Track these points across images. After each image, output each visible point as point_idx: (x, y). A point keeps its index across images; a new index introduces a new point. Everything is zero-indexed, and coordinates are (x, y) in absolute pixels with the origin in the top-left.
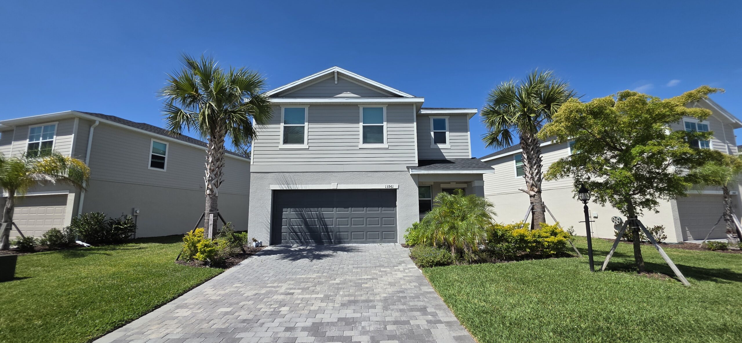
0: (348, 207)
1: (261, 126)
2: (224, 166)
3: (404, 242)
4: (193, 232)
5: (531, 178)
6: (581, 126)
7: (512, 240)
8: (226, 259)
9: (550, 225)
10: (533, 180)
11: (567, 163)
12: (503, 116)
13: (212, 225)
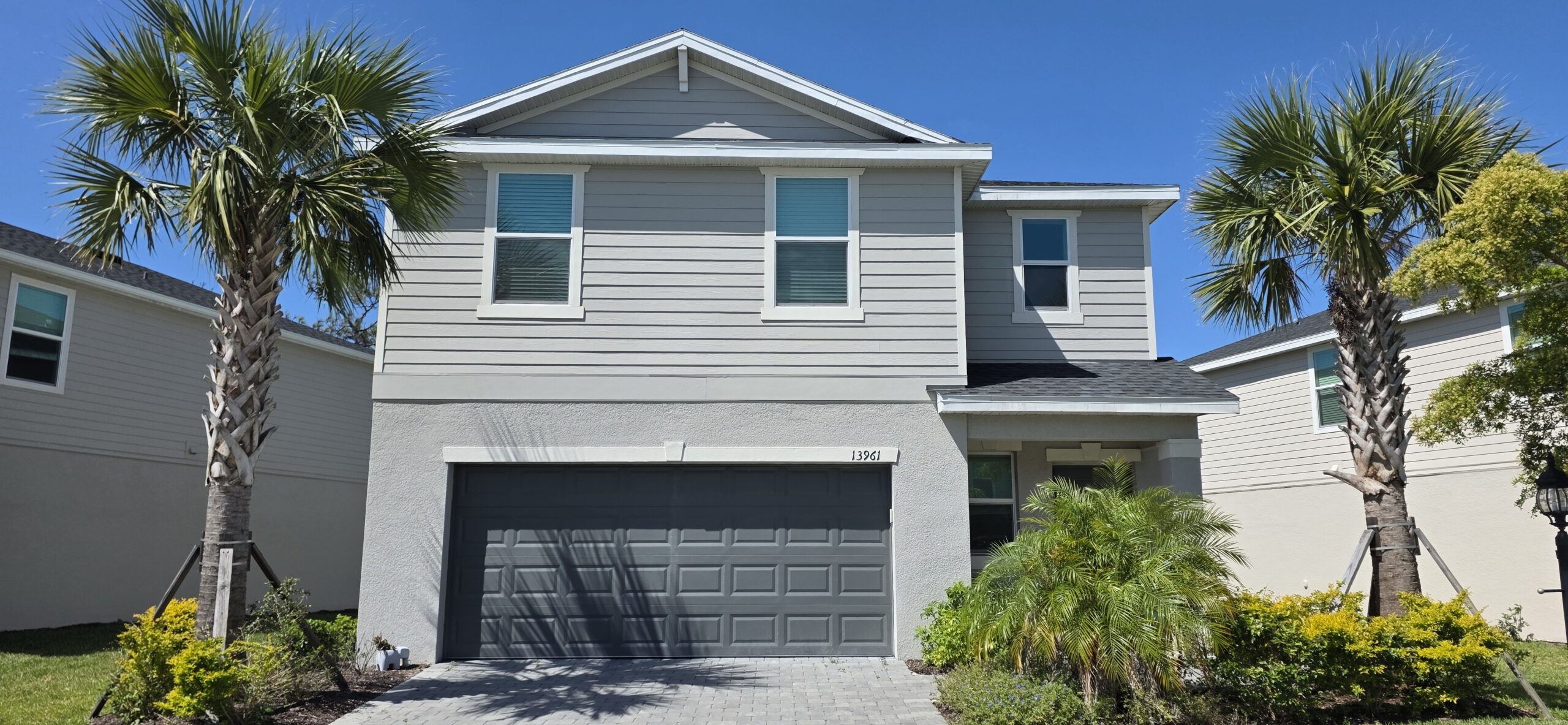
0: (720, 527)
1: (414, 236)
2: (277, 377)
3: (917, 653)
4: (159, 614)
5: (1369, 431)
6: (1545, 251)
7: (1299, 652)
8: (276, 712)
9: (1435, 602)
10: (1377, 440)
11: (1498, 380)
12: (1270, 214)
13: (228, 590)
